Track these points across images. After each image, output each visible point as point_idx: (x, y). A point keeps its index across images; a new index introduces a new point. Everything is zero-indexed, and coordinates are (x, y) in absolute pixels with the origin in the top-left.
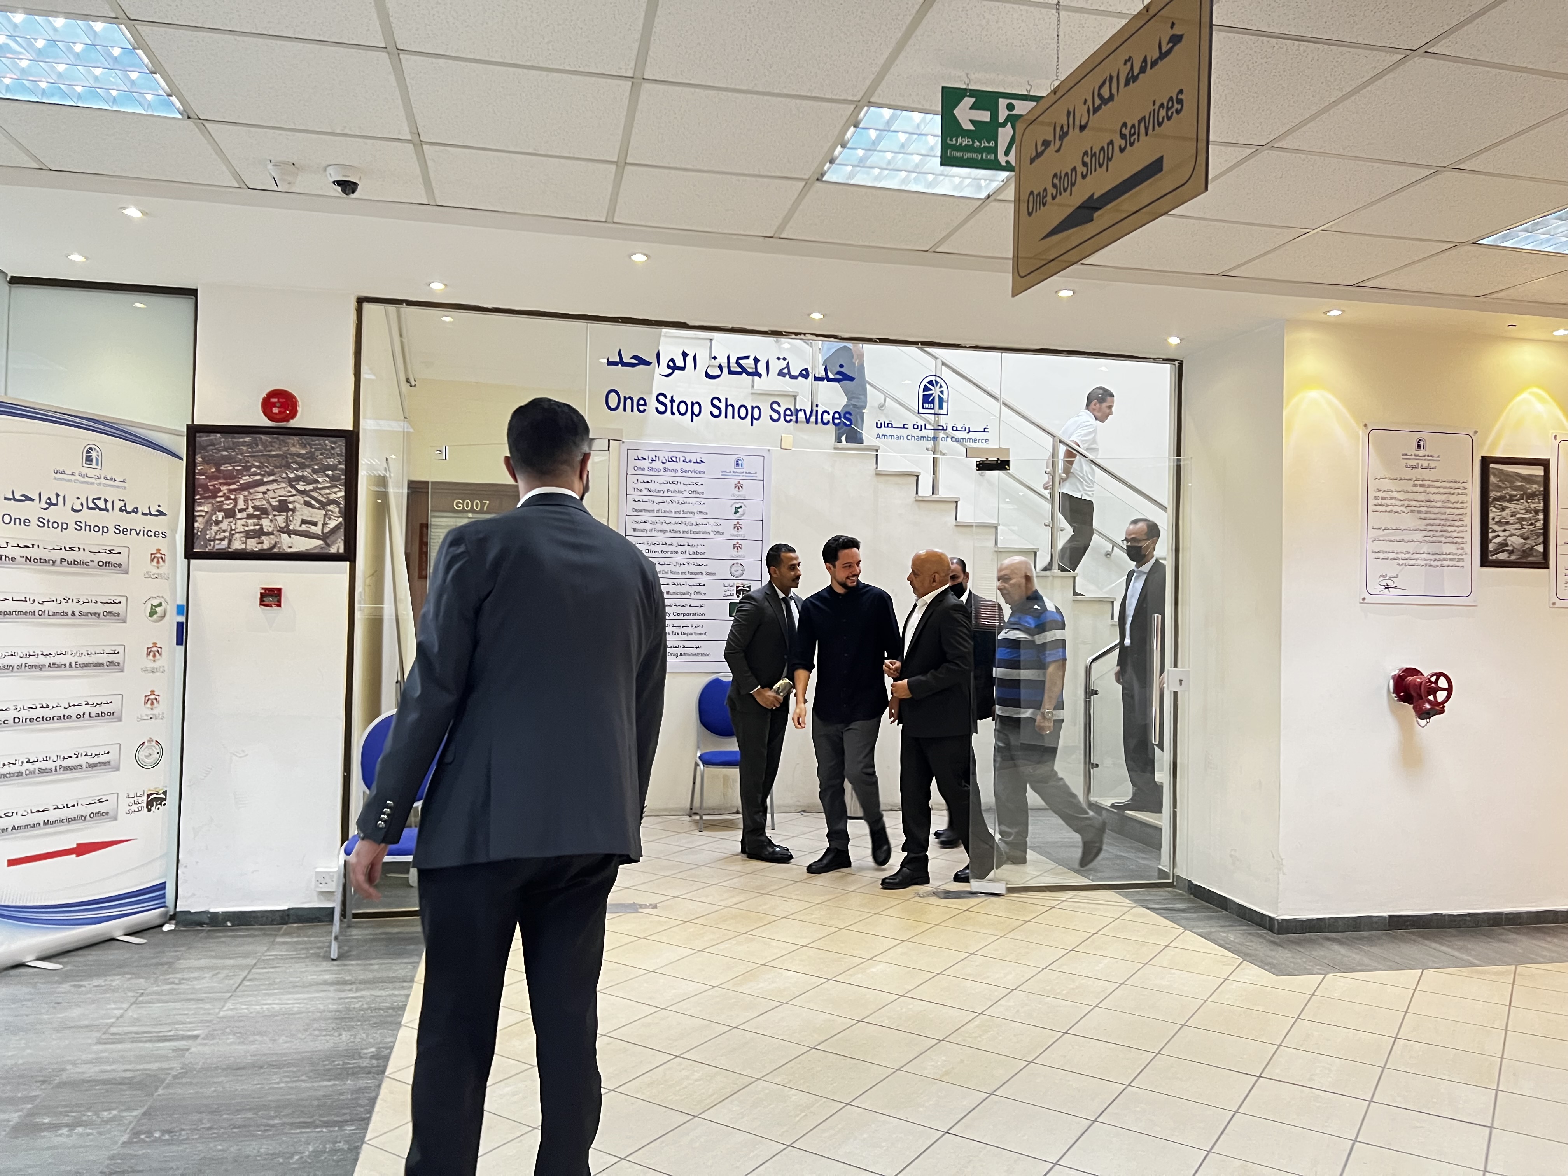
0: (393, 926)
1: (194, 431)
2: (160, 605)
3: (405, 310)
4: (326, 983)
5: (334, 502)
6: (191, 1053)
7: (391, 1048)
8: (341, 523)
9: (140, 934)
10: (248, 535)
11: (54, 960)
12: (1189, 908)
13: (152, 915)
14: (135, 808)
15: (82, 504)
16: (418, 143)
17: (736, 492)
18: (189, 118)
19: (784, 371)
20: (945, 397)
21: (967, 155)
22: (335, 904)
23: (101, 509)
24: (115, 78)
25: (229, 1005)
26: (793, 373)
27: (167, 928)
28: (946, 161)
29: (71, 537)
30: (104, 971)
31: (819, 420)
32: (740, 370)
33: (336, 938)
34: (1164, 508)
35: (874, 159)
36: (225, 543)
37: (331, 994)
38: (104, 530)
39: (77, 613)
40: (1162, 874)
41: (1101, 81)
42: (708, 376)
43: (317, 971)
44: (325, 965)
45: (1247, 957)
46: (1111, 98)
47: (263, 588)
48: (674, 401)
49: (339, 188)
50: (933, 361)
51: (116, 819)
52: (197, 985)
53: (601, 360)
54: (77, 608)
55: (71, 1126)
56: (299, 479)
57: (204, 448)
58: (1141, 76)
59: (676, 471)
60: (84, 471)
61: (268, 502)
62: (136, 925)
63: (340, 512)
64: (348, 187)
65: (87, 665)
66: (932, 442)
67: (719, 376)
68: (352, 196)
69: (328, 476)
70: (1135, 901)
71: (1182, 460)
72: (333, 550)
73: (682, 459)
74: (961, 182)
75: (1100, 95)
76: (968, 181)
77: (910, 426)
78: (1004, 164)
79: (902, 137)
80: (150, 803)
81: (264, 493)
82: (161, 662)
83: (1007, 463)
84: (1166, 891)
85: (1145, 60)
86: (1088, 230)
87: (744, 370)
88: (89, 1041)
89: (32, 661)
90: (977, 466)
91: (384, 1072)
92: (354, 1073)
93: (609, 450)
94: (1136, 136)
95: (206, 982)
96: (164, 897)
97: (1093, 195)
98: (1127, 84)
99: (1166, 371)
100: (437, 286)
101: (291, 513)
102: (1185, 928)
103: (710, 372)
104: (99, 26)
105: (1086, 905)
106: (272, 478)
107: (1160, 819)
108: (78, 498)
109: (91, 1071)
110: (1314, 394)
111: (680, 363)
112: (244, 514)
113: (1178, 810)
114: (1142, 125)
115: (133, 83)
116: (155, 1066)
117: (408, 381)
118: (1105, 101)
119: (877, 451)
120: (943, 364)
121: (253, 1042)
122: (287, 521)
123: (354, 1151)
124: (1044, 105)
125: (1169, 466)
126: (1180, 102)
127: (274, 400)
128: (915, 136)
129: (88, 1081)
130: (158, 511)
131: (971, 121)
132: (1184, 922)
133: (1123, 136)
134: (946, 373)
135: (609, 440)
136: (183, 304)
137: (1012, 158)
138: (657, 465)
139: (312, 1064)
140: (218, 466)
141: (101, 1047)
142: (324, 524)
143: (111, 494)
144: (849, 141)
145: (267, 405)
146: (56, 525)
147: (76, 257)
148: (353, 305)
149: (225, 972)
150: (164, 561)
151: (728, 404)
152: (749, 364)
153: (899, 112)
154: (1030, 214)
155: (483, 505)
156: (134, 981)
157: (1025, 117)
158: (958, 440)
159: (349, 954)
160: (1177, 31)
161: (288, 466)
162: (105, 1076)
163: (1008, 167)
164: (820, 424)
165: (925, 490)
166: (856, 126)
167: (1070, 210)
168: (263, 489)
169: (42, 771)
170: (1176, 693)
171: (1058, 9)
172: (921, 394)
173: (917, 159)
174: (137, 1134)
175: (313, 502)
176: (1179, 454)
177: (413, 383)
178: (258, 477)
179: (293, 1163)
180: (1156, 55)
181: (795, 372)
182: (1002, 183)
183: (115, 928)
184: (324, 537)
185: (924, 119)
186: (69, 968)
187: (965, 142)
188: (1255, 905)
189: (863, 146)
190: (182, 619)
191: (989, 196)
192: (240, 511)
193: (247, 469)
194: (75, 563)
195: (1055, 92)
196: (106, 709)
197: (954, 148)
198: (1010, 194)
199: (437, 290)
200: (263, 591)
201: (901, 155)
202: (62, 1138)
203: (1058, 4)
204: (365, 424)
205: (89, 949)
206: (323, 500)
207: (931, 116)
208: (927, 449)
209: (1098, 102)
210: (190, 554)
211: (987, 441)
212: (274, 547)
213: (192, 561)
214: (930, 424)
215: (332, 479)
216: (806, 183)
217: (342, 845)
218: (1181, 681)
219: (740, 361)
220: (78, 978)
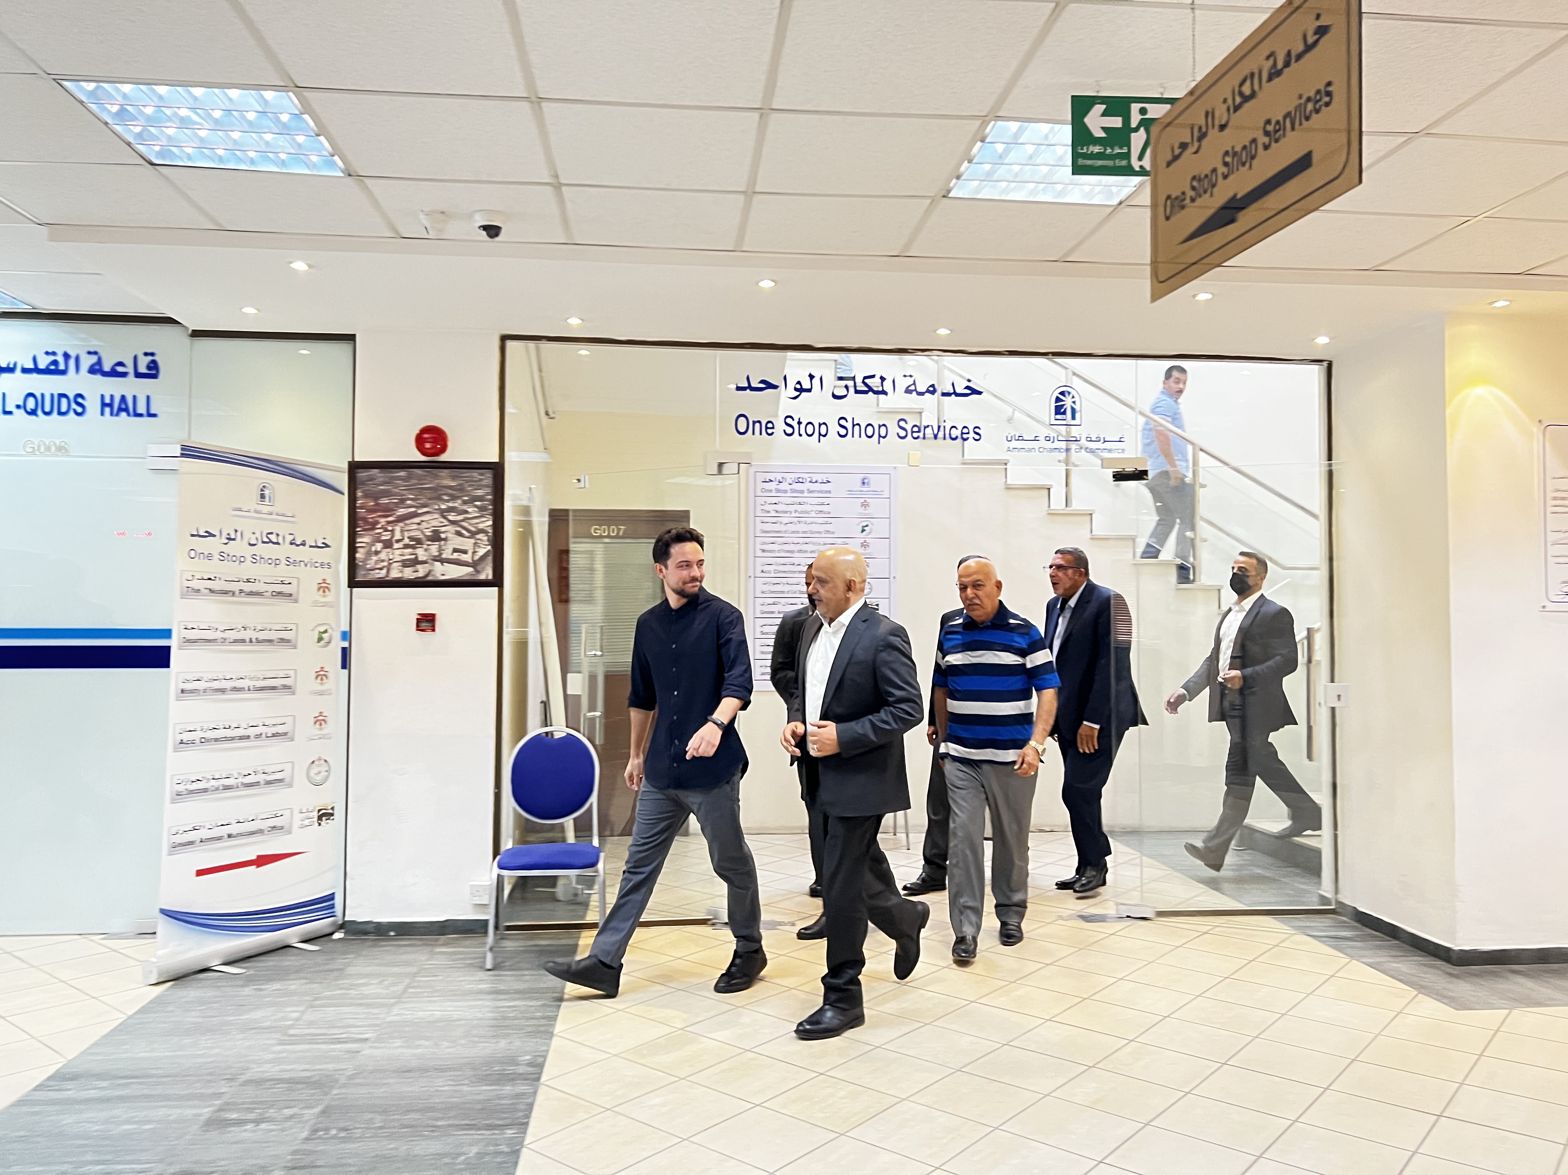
0: (542, 939)
1: (355, 467)
2: (326, 632)
3: (545, 346)
4: (481, 992)
5: (482, 531)
6: (363, 1055)
7: (545, 1057)
8: (489, 551)
9: (313, 942)
10: (405, 564)
11: (236, 964)
12: (1358, 936)
13: (322, 925)
14: (307, 822)
15: (257, 539)
16: (558, 186)
17: (862, 510)
18: (350, 175)
19: (910, 388)
20: (1077, 407)
21: (1100, 163)
22: (490, 916)
23: (274, 543)
24: (282, 142)
25: (395, 1010)
26: (919, 390)
27: (336, 936)
28: (1077, 170)
29: (248, 570)
30: (282, 975)
31: (947, 436)
32: (866, 389)
33: (491, 949)
34: (1315, 516)
35: (1002, 171)
36: (384, 572)
37: (488, 1003)
38: (276, 562)
39: (254, 640)
40: (1324, 900)
41: (1241, 77)
42: (835, 397)
43: (473, 981)
44: (482, 975)
45: (1422, 988)
46: (1253, 95)
47: (419, 614)
48: (801, 423)
49: (484, 233)
50: (1063, 371)
51: (290, 833)
52: (367, 990)
53: (729, 386)
54: (254, 635)
55: (257, 1122)
56: (451, 510)
57: (363, 483)
58: (1286, 70)
59: (802, 492)
60: (259, 508)
61: (423, 533)
62: (310, 932)
63: (488, 540)
64: (492, 231)
65: (262, 689)
66: (1064, 454)
67: (845, 396)
68: (497, 239)
69: (476, 506)
70: (1294, 927)
71: (1333, 465)
72: (482, 577)
73: (809, 480)
74: (1092, 190)
75: (1241, 94)
76: (1098, 189)
77: (1042, 438)
78: (1137, 169)
79: (1030, 149)
80: (320, 818)
81: (419, 524)
82: (329, 684)
83: (1145, 473)
84: (1329, 918)
85: (1289, 54)
86: (1231, 230)
87: (870, 389)
88: (270, 1042)
89: (216, 685)
90: (1114, 476)
91: (538, 1079)
92: (512, 1078)
93: (738, 473)
94: (1281, 132)
95: (373, 989)
96: (333, 907)
97: (1235, 195)
98: (1270, 79)
99: (1316, 372)
100: (574, 321)
101: (442, 543)
102: (1352, 957)
103: (836, 393)
104: (269, 95)
105: (1240, 931)
106: (425, 510)
107: (1321, 842)
108: (254, 533)
109: (272, 1070)
110: (1480, 390)
111: (806, 385)
112: (400, 545)
113: (1339, 832)
114: (1288, 121)
115: (299, 145)
116: (330, 1066)
117: (547, 414)
118: (1246, 99)
119: (1006, 464)
120: (1074, 374)
121: (419, 1046)
122: (440, 550)
123: (515, 1154)
124: (1180, 106)
125: (1320, 471)
126: (1329, 94)
127: (426, 436)
128: (1043, 147)
129: (270, 1080)
130: (323, 543)
131: (1103, 128)
132: (1349, 951)
133: (1267, 133)
134: (1076, 383)
135: (739, 464)
136: (341, 349)
137: (1147, 163)
138: (784, 486)
139: (474, 1069)
140: (376, 499)
141: (279, 1048)
142: (474, 552)
143: (282, 529)
144: (975, 156)
145: (420, 441)
146: (233, 558)
147: (249, 310)
148: (497, 343)
149: (391, 980)
150: (329, 590)
151: (855, 423)
152: (874, 383)
153: (1027, 124)
154: (1168, 218)
155: (619, 530)
156: (308, 986)
157: (1161, 121)
158: (1092, 451)
159: (504, 964)
160: (1323, 22)
161: (439, 498)
162: (286, 1076)
163: (1143, 172)
164: (948, 440)
165: (1057, 502)
166: (983, 141)
167: (1210, 212)
168: (417, 520)
169: (227, 788)
170: (1333, 709)
171: (1193, 9)
172: (1053, 405)
173: (1045, 169)
174: (316, 1131)
175: (464, 532)
176: (1330, 458)
177: (552, 415)
178: (413, 510)
179: (459, 1164)
180: (1301, 48)
181: (922, 388)
182: (1135, 188)
183: (291, 935)
184: (474, 564)
185: (1052, 129)
186: (251, 972)
187: (1096, 149)
188: (1428, 934)
189: (989, 161)
190: (346, 644)
191: (1121, 203)
192: (398, 541)
193: (403, 501)
194: (251, 594)
195: (1191, 93)
196: (280, 729)
197: (1086, 156)
198: (1146, 198)
199: (575, 325)
200: (419, 617)
201: (1028, 167)
202: (247, 1133)
203: (1193, 3)
204: (510, 456)
205: (268, 955)
206: (473, 529)
207: (1060, 126)
208: (1059, 461)
209: (1238, 100)
210: (353, 583)
211: (1123, 450)
212: (427, 575)
213: (355, 590)
214: (1062, 436)
215: (481, 509)
216: (933, 200)
217: (494, 858)
218: (1339, 696)
219: (866, 381)
220: (259, 983)
